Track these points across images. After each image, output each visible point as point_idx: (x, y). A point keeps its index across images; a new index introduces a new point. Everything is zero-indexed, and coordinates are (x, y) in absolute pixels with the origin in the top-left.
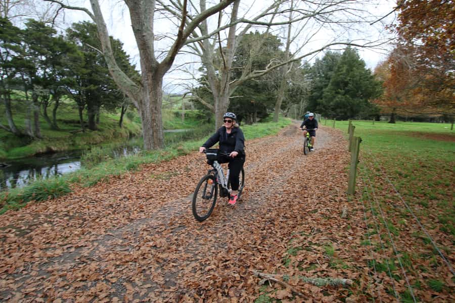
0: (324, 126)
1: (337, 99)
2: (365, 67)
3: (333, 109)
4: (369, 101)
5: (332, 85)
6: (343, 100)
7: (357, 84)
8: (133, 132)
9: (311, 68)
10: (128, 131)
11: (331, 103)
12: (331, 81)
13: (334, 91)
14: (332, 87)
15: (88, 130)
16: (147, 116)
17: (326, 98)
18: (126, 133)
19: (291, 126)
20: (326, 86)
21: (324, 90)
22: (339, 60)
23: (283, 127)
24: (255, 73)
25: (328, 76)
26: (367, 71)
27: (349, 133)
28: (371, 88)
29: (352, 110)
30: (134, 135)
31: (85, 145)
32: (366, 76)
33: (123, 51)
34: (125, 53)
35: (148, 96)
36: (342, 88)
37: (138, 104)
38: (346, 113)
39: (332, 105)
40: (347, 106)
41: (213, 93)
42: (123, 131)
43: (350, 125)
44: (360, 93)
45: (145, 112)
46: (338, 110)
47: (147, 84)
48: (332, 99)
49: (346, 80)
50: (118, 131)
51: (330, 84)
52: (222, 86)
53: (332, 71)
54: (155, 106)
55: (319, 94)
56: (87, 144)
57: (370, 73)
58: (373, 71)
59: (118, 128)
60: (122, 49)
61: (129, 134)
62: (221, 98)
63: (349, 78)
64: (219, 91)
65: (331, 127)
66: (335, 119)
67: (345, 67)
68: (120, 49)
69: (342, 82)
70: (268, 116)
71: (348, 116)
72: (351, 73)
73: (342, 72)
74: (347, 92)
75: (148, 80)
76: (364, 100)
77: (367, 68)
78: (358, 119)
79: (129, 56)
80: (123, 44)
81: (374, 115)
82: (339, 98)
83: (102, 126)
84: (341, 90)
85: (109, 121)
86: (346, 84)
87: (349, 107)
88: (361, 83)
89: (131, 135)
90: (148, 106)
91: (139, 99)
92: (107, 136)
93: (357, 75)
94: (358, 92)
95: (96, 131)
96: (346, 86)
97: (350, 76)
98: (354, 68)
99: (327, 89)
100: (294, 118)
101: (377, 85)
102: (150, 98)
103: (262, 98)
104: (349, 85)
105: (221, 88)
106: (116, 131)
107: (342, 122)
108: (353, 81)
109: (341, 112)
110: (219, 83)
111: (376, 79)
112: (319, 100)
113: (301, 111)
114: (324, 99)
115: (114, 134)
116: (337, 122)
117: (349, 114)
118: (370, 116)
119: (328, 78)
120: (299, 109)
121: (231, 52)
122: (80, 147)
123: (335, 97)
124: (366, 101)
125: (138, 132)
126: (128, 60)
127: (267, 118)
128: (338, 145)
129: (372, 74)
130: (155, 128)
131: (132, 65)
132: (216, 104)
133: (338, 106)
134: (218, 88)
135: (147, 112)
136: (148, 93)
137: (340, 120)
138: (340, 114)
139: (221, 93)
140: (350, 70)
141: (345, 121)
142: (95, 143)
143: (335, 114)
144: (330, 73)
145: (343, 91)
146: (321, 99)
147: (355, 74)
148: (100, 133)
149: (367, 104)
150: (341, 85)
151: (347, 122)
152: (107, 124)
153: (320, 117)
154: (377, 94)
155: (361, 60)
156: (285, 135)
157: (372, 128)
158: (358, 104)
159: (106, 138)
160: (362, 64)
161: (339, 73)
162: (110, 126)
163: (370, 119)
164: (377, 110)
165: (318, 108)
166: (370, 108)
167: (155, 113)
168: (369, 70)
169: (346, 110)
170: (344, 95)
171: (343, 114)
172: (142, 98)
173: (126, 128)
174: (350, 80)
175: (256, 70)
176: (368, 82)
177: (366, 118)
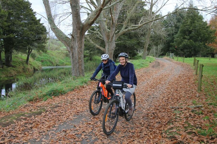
0: (177, 62)
1: (185, 43)
2: (203, 20)
3: (182, 50)
4: (206, 44)
5: (181, 32)
6: (189, 43)
7: (197, 32)
8: (36, 68)
9: (165, 21)
10: (32, 67)
11: (180, 46)
12: (180, 30)
13: (182, 37)
14: (181, 34)
15: (5, 66)
16: (75, 56)
17: (176, 41)
18: (31, 68)
19: (156, 62)
20: (176, 33)
21: (175, 36)
22: (185, 15)
23: (150, 62)
24: (132, 27)
25: (177, 26)
26: (204, 23)
27: (194, 65)
28: (207, 35)
29: (195, 50)
30: (37, 70)
31: (4, 77)
32: (204, 26)
33: (31, 9)
34: (33, 10)
35: (77, 44)
36: (188, 35)
37: (70, 48)
38: (190, 52)
39: (181, 47)
40: (191, 48)
41: (105, 40)
42: (29, 67)
43: (195, 60)
44: (200, 38)
45: (74, 53)
46: (186, 50)
47: (76, 37)
48: (180, 43)
49: (190, 29)
50: (26, 67)
51: (179, 32)
52: (111, 36)
53: (180, 22)
54: (80, 50)
55: (171, 39)
56: (6, 77)
57: (207, 24)
58: (208, 22)
59: (25, 65)
60: (31, 8)
61: (33, 69)
62: (110, 43)
63: (192, 28)
64: (109, 39)
65: (182, 62)
66: (184, 56)
67: (189, 21)
68: (29, 8)
69: (187, 31)
70: (136, 55)
71: (192, 55)
72: (193, 24)
73: (187, 24)
74: (191, 38)
75: (77, 34)
76: (203, 43)
77: (204, 20)
78: (199, 57)
79: (35, 13)
80: (31, 4)
81: (211, 54)
82: (186, 42)
83: (14, 63)
84: (187, 36)
85: (18, 60)
86: (190, 32)
87: (193, 48)
88: (200, 32)
89: (35, 70)
90: (76, 50)
91: (71, 46)
92: (19, 71)
93: (197, 26)
94: (198, 37)
95: (11, 67)
96: (190, 34)
97: (192, 26)
98: (196, 21)
99: (177, 35)
100: (154, 56)
101: (211, 32)
102: (78, 45)
103: (133, 42)
104: (192, 33)
105: (110, 37)
106: (25, 67)
107: (188, 59)
108: (195, 30)
109: (187, 52)
110: (109, 33)
111: (211, 28)
112: (171, 44)
113: (158, 51)
114: (174, 43)
115: (23, 69)
116: (186, 59)
117: (193, 53)
118: (207, 54)
119: (177, 27)
120: (157, 50)
121: (117, 13)
122: (2, 79)
123: (182, 41)
124: (204, 44)
125: (40, 68)
126: (35, 15)
127: (136, 56)
128: (188, 72)
129: (208, 25)
130: (80, 63)
131: (38, 19)
132: (107, 47)
133: (185, 47)
134: (108, 37)
135: (75, 53)
136: (76, 42)
137: (187, 57)
138: (187, 53)
139: (110, 40)
140: (193, 22)
141: (190, 58)
142: (11, 76)
143: (183, 53)
144: (178, 24)
145: (188, 37)
146: (173, 42)
147: (196, 25)
148: (13, 68)
149: (205, 46)
150: (187, 33)
151: (192, 59)
152: (17, 62)
153: (174, 55)
154: (211, 39)
155: (200, 15)
156: (154, 67)
157: (209, 62)
158: (199, 46)
159: (19, 72)
160: (201, 18)
161: (185, 24)
162: (20, 64)
163: (207, 57)
164: (212, 50)
165: (171, 49)
166: (207, 48)
167: (81, 54)
168: (206, 22)
169: (190, 50)
170: (189, 40)
171: (189, 53)
172: (72, 45)
173: (31, 65)
174: (193, 29)
175: (133, 25)
176: (205, 30)
177: (204, 56)
